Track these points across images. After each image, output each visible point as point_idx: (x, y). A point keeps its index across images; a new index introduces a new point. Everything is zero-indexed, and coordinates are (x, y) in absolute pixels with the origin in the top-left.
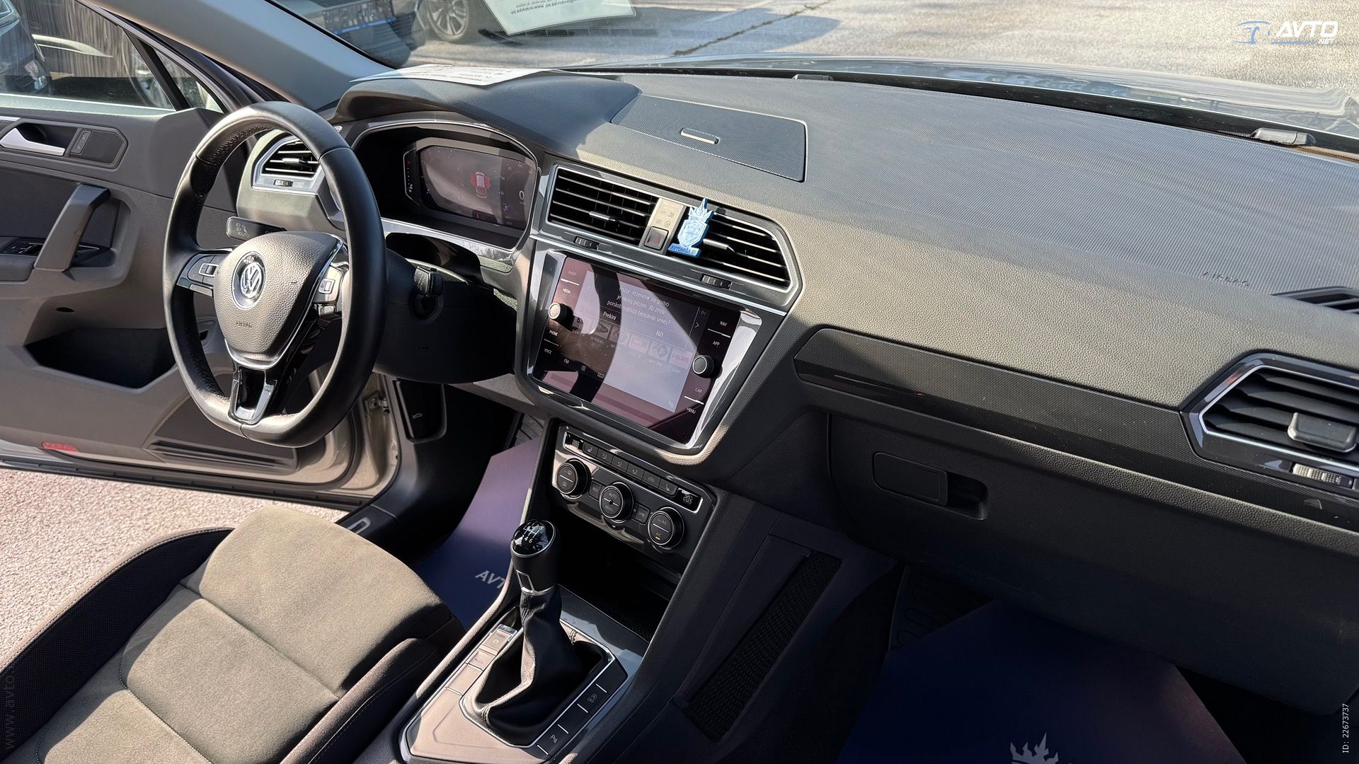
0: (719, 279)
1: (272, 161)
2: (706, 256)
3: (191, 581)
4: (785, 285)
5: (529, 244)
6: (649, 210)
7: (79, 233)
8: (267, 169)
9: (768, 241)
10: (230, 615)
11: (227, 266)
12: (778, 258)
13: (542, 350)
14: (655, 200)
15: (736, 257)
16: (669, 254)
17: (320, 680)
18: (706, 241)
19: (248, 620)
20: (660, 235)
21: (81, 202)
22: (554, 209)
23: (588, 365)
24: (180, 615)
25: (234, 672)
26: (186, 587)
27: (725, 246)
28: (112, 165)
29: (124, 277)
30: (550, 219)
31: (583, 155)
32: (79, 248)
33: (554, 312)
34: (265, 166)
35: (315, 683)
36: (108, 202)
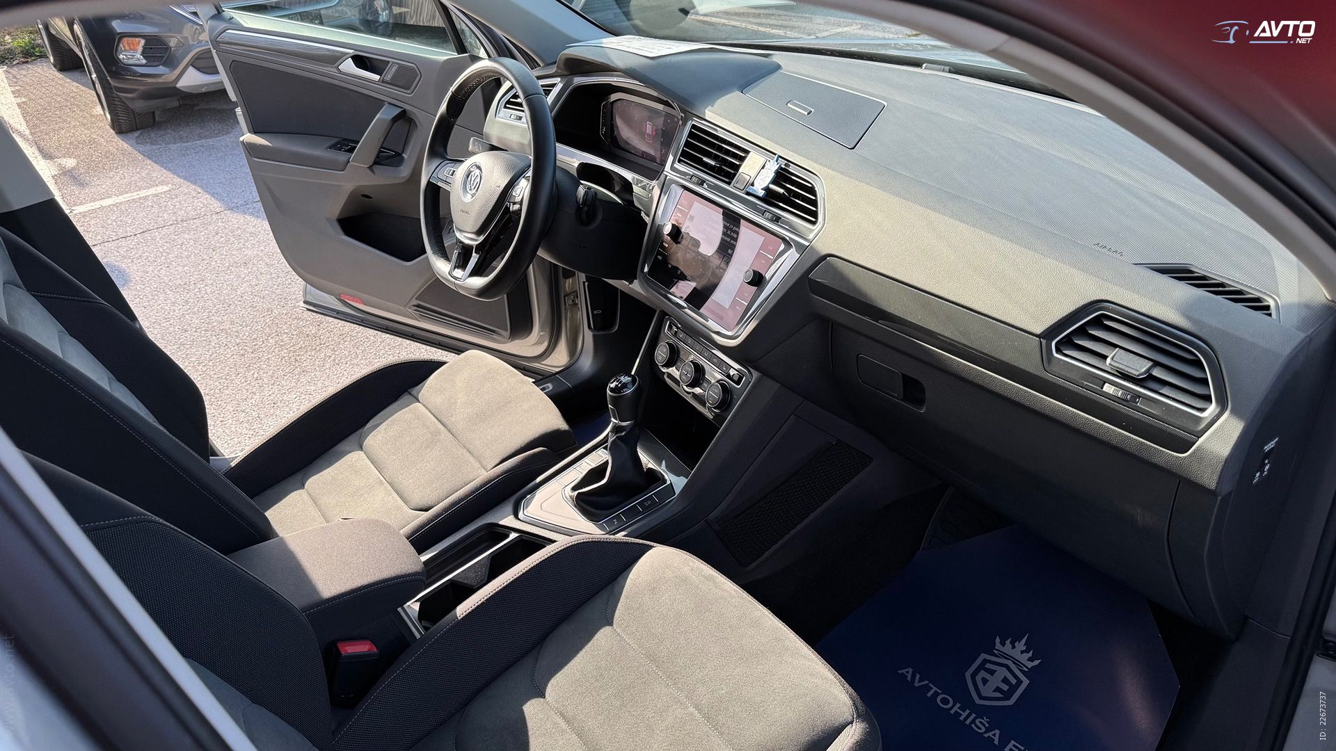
0: (774, 215)
1: (511, 100)
2: (770, 197)
3: (414, 391)
4: (814, 223)
5: (662, 177)
6: (742, 159)
7: (382, 140)
8: (507, 106)
9: (812, 190)
10: (434, 416)
11: (461, 170)
12: (814, 203)
13: (656, 256)
14: (747, 152)
15: (788, 200)
16: (748, 194)
17: (481, 463)
18: (772, 186)
19: (444, 420)
20: (745, 179)
21: (384, 117)
22: (684, 154)
23: (682, 270)
24: (403, 410)
25: (429, 450)
26: (411, 394)
27: (781, 191)
28: (409, 92)
29: (408, 177)
30: (680, 161)
31: (709, 114)
32: (380, 152)
33: (667, 229)
34: (507, 103)
35: (477, 465)
36: (403, 117)
